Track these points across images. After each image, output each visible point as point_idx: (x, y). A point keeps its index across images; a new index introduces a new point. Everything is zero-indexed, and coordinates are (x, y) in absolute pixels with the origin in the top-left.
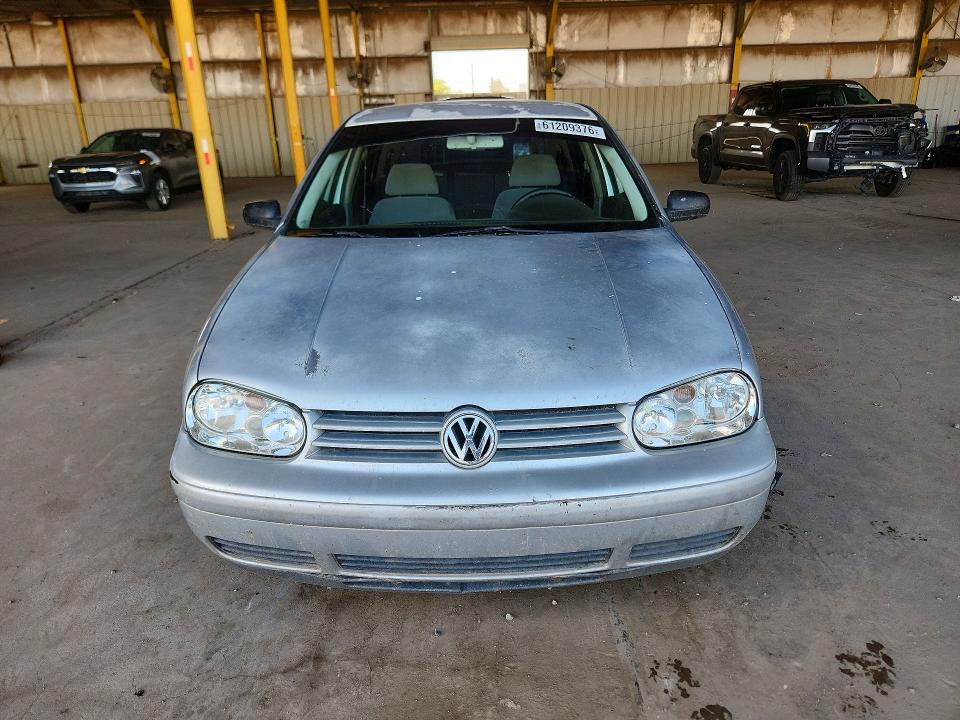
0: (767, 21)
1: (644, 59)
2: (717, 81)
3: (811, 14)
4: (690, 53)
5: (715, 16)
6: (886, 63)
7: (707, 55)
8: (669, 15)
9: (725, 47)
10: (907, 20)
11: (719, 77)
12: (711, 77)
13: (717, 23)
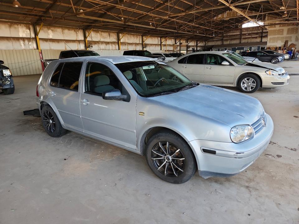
0: (44, 32)
1: (5, 40)
2: (33, 49)
3: (56, 31)
4: (21, 39)
5: (27, 28)
6: (79, 46)
7: (28, 40)
8: (10, 26)
9: (33, 38)
10: (81, 35)
11: (34, 47)
12: (31, 47)
13: (28, 31)
